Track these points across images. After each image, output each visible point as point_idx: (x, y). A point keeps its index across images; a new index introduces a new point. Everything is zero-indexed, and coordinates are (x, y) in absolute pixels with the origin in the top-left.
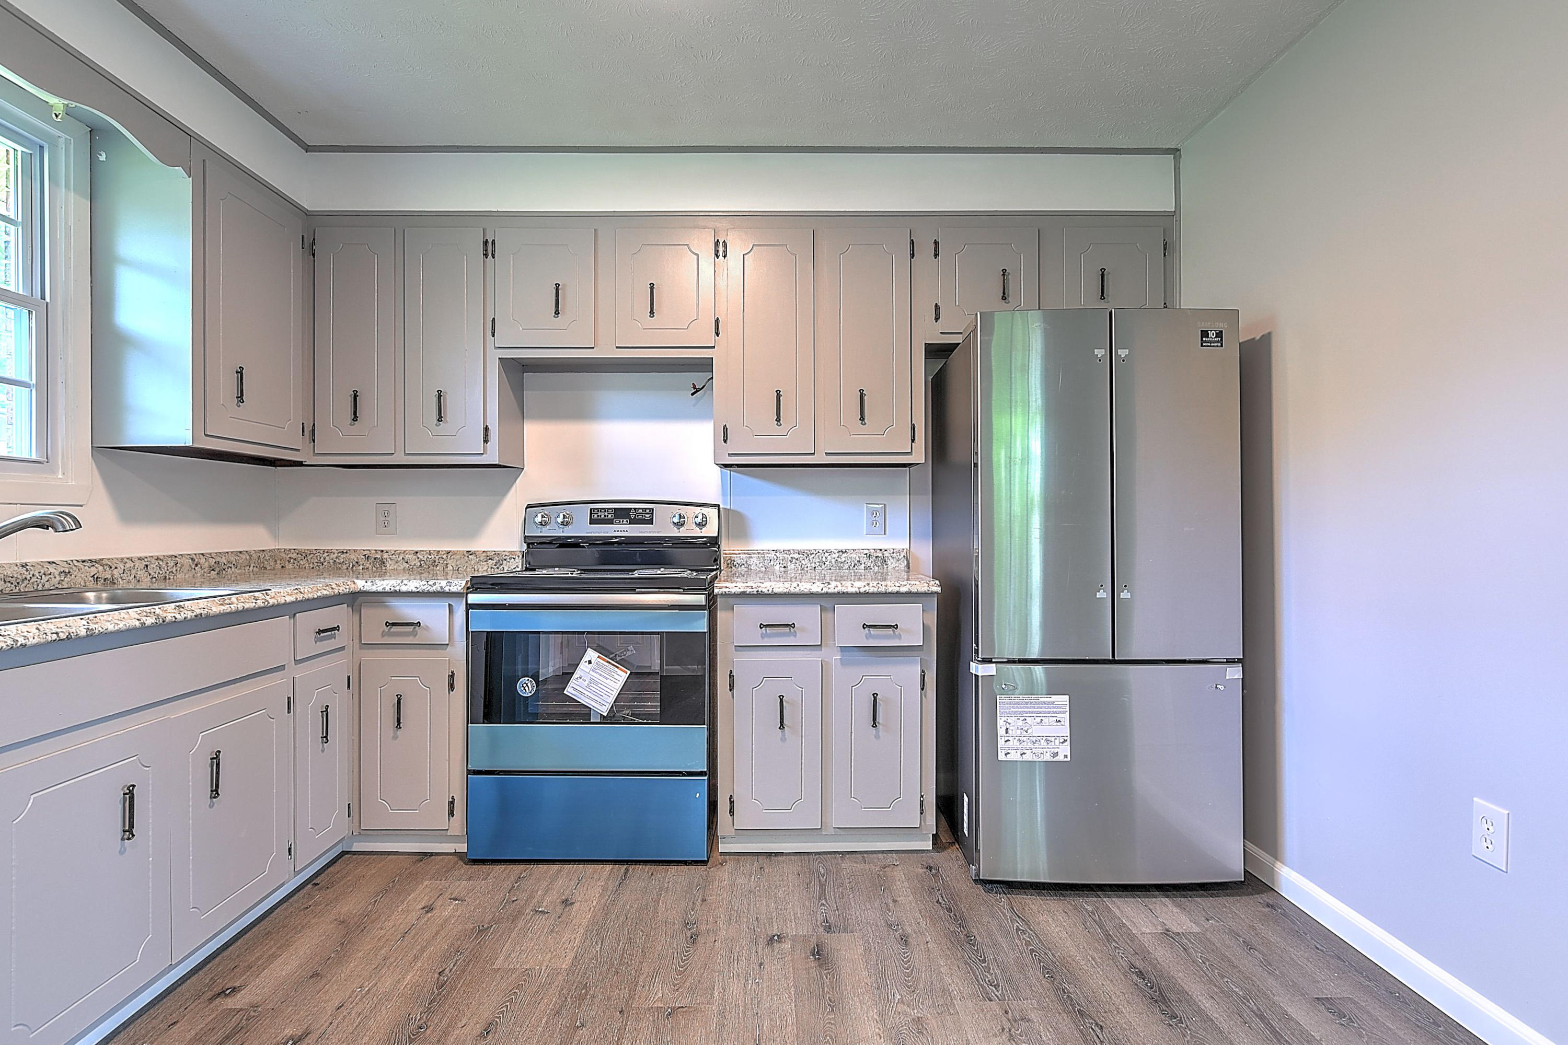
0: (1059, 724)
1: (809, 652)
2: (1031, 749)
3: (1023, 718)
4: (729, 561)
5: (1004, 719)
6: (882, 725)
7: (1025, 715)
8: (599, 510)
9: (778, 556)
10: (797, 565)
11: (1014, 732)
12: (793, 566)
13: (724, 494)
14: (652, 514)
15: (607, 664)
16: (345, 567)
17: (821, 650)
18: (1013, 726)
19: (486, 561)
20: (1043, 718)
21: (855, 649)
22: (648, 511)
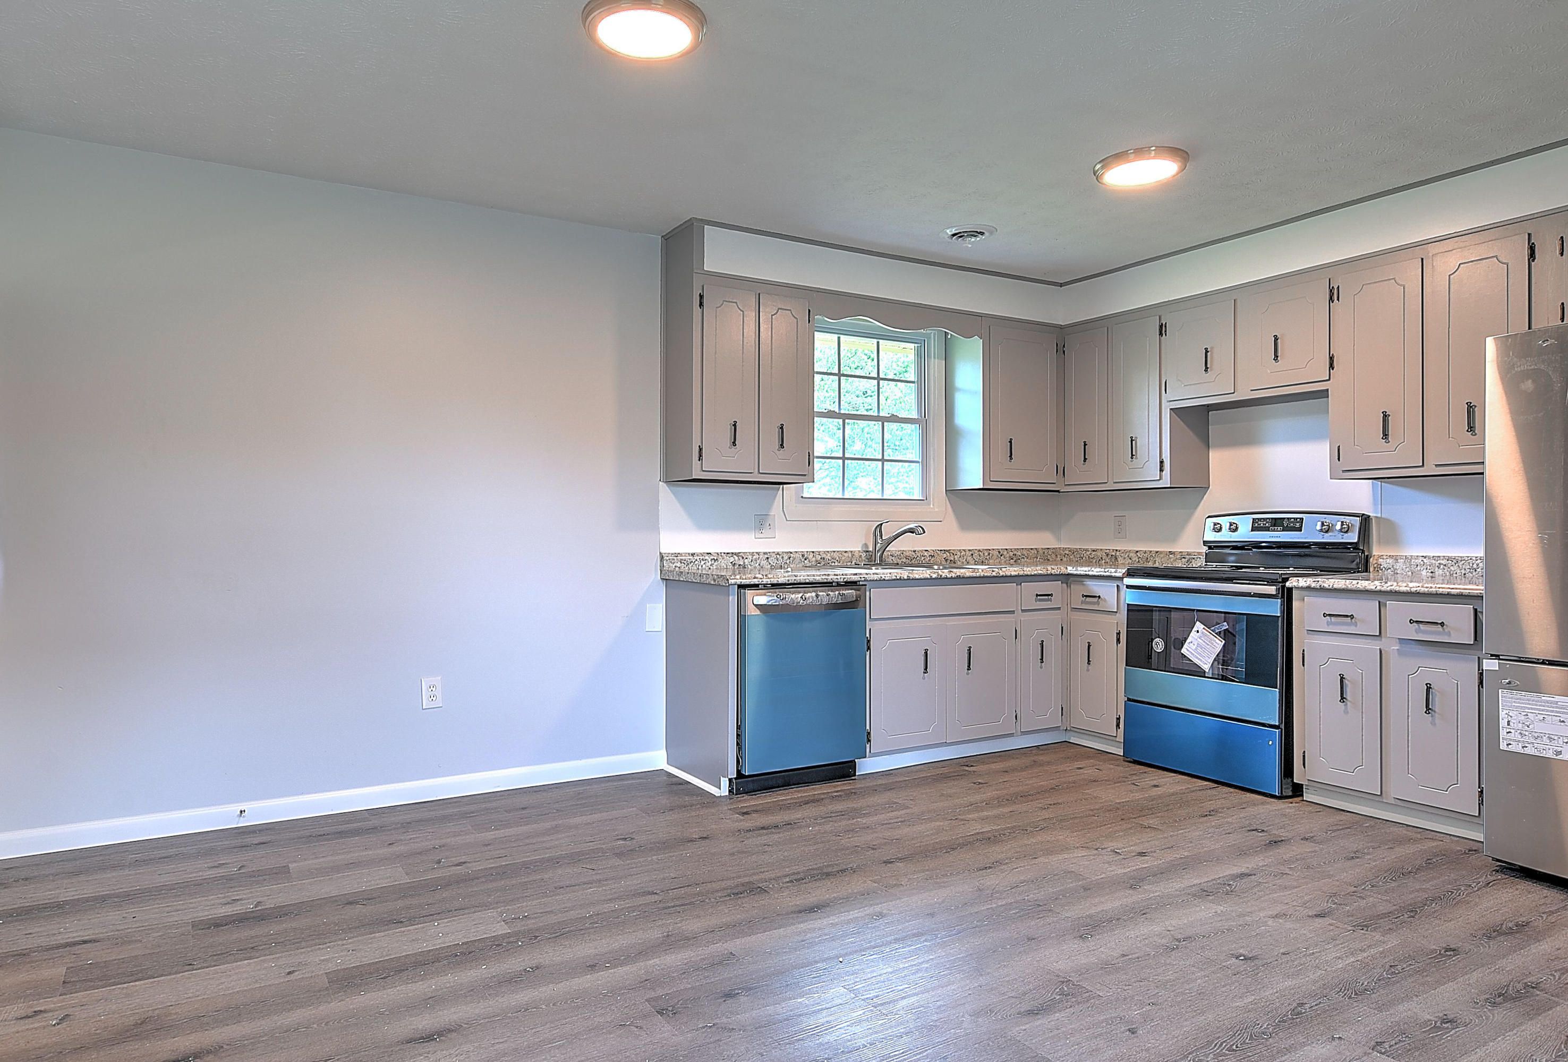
0: (1562, 724)
1: (1370, 641)
2: (1533, 743)
3: (1525, 713)
4: (1375, 565)
5: (1505, 712)
6: (1439, 714)
7: (1527, 710)
8: (1260, 519)
9: (1425, 561)
10: (1446, 570)
11: (1515, 725)
12: (1441, 572)
13: (1375, 504)
14: (1302, 522)
15: (1209, 634)
16: (1094, 561)
17: (1381, 640)
18: (1514, 719)
19: (1181, 559)
20: (1545, 716)
21: (1413, 642)
22: (1298, 520)
